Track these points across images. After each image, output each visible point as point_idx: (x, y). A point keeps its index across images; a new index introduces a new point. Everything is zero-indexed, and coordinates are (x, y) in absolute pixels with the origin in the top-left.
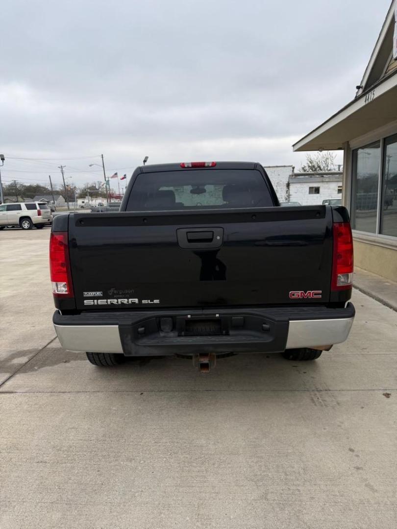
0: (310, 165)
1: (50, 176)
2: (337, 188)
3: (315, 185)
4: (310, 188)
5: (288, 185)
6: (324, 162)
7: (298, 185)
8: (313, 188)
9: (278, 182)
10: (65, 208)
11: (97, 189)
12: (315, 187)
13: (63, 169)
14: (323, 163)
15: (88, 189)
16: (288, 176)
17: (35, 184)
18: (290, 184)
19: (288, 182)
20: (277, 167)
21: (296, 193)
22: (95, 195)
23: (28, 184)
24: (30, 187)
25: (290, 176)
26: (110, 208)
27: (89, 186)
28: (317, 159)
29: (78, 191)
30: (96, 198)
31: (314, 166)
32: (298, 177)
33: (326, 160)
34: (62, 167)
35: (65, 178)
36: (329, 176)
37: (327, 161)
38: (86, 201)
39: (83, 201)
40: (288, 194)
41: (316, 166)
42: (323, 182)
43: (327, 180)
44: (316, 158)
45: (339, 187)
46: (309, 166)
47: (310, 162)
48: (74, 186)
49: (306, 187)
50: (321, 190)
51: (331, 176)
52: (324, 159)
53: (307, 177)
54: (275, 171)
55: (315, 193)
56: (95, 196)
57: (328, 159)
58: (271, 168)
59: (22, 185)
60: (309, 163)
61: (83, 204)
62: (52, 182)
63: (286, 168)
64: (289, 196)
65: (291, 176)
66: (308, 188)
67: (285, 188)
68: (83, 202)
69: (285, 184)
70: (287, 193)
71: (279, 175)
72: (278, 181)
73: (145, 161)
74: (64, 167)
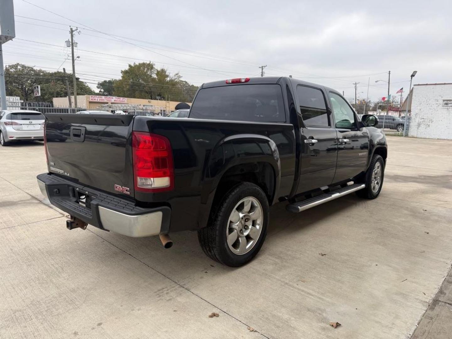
1: (343, 92)
13: (357, 86)
29: (372, 105)
35: (357, 93)
48: (368, 101)
73: (413, 76)
74: (358, 83)
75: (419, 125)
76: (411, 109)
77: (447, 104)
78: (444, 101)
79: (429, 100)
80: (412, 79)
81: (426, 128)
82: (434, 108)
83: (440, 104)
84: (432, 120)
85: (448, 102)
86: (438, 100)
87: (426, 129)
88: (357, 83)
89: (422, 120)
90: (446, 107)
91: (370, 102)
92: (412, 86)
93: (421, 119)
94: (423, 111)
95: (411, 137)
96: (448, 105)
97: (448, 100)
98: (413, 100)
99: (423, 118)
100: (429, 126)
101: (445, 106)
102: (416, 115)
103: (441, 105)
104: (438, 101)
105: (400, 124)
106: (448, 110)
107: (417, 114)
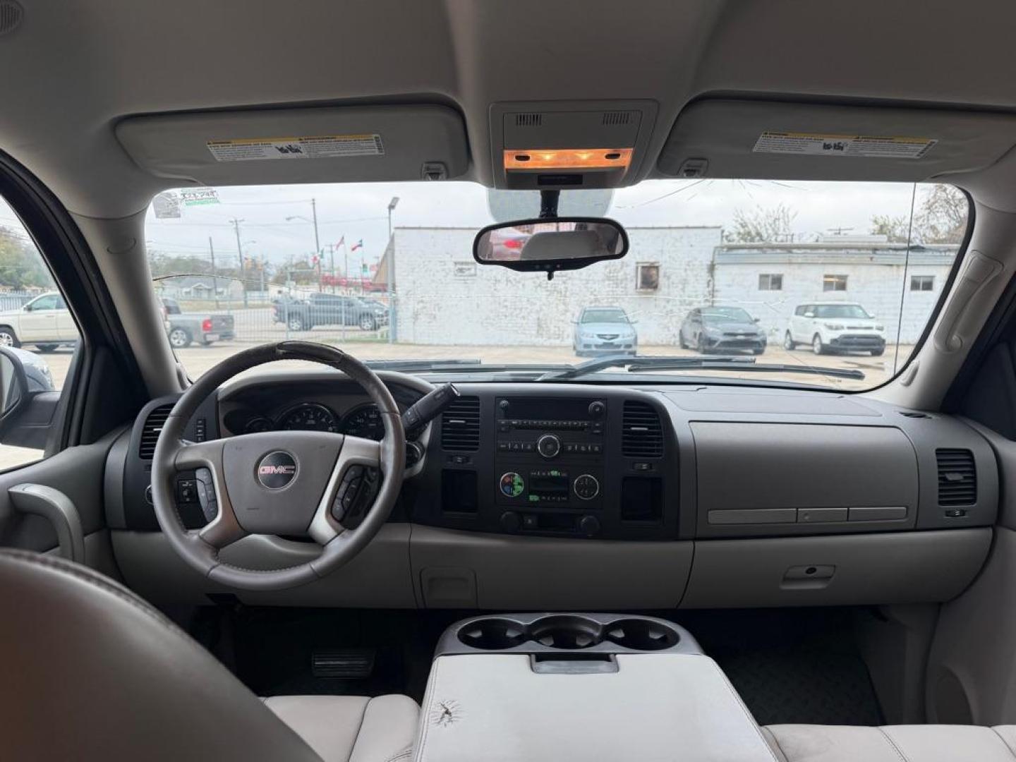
0: (742, 231)
1: (210, 239)
2: (822, 280)
3: (773, 271)
4: (762, 276)
5: (712, 268)
6: (771, 225)
7: (735, 270)
8: (767, 276)
9: (689, 262)
10: (239, 303)
11: (309, 268)
12: (773, 275)
13: (239, 226)
14: (768, 226)
15: (292, 266)
16: (712, 250)
17: (188, 255)
18: (716, 267)
19: (712, 262)
20: (688, 228)
21: (729, 286)
22: (304, 279)
23: (174, 256)
24: (178, 259)
25: (716, 248)
26: (318, 307)
27: (294, 261)
28: (755, 220)
29: (273, 271)
30: (307, 284)
31: (749, 233)
32: (735, 252)
33: (774, 221)
34: (236, 221)
35: (241, 244)
36: (803, 251)
37: (777, 223)
38: (285, 289)
39: (280, 289)
40: (710, 289)
41: (753, 233)
42: (790, 263)
43: (800, 261)
44: (752, 218)
45: (826, 276)
46: (739, 233)
47: (741, 225)
48: (264, 261)
49: (751, 275)
50: (785, 282)
51: (809, 251)
52: (771, 221)
53: (755, 251)
54: (682, 238)
55: (772, 289)
56: (304, 282)
57: (779, 219)
58: (674, 231)
59: (163, 256)
60: (739, 226)
61: (280, 296)
62: (214, 251)
63: (706, 230)
64: (713, 293)
65: (718, 249)
66: (758, 277)
67: (705, 275)
68: (280, 292)
69: (705, 267)
70: (708, 286)
71: (691, 246)
72: (687, 259)
73: (391, 207)
74: (240, 221)
75: (416, 316)
76: (397, 281)
77: (461, 270)
78: (456, 263)
79: (430, 261)
80: (390, 213)
81: (429, 322)
82: (440, 280)
83: (450, 271)
84: (438, 304)
85: (464, 267)
86: (444, 262)
87: (431, 324)
88: (238, 219)
89: (421, 305)
90: (462, 278)
91: (266, 263)
92: (393, 230)
93: (418, 303)
94: (419, 285)
95: (402, 344)
96: (463, 272)
97: (462, 263)
98: (396, 260)
99: (422, 301)
100: (435, 317)
101: (460, 274)
102: (407, 295)
103: (452, 273)
104: (445, 265)
105: (364, 315)
106: (466, 283)
107: (409, 291)
